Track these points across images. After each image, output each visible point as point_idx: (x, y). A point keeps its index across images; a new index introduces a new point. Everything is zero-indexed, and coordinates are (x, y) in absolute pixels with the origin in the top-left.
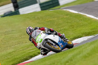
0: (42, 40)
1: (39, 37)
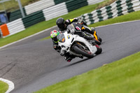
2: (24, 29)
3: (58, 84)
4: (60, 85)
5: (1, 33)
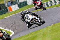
5: (9, 10)
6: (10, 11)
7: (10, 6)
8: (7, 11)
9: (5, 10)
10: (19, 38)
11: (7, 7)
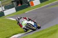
0: (25, 24)
1: (24, 22)
2: (40, 3)
3: (54, 26)
4: (55, 26)
5: (30, 5)
6: (32, 6)
7: (31, 1)
8: (29, 5)
9: (27, 5)
10: (40, 31)
11: (29, 2)
